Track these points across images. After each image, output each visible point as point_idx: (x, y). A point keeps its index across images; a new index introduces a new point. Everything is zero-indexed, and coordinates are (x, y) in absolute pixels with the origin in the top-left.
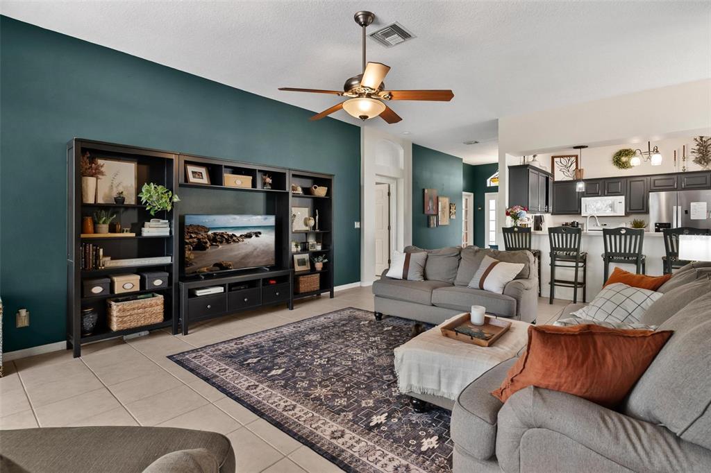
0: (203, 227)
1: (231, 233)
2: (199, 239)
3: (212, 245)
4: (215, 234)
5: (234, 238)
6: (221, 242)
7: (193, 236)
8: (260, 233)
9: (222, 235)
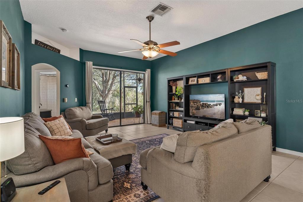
0: (199, 100)
1: (209, 104)
2: (197, 105)
3: (202, 108)
4: (203, 103)
5: (210, 106)
6: (205, 107)
7: (195, 104)
8: (221, 104)
9: (205, 104)
